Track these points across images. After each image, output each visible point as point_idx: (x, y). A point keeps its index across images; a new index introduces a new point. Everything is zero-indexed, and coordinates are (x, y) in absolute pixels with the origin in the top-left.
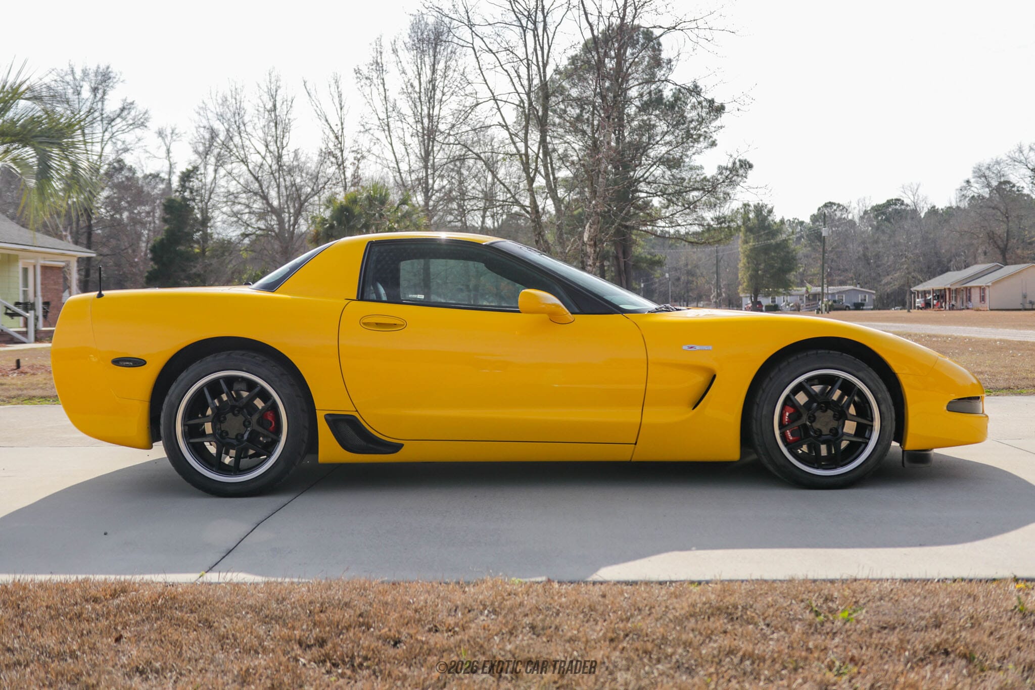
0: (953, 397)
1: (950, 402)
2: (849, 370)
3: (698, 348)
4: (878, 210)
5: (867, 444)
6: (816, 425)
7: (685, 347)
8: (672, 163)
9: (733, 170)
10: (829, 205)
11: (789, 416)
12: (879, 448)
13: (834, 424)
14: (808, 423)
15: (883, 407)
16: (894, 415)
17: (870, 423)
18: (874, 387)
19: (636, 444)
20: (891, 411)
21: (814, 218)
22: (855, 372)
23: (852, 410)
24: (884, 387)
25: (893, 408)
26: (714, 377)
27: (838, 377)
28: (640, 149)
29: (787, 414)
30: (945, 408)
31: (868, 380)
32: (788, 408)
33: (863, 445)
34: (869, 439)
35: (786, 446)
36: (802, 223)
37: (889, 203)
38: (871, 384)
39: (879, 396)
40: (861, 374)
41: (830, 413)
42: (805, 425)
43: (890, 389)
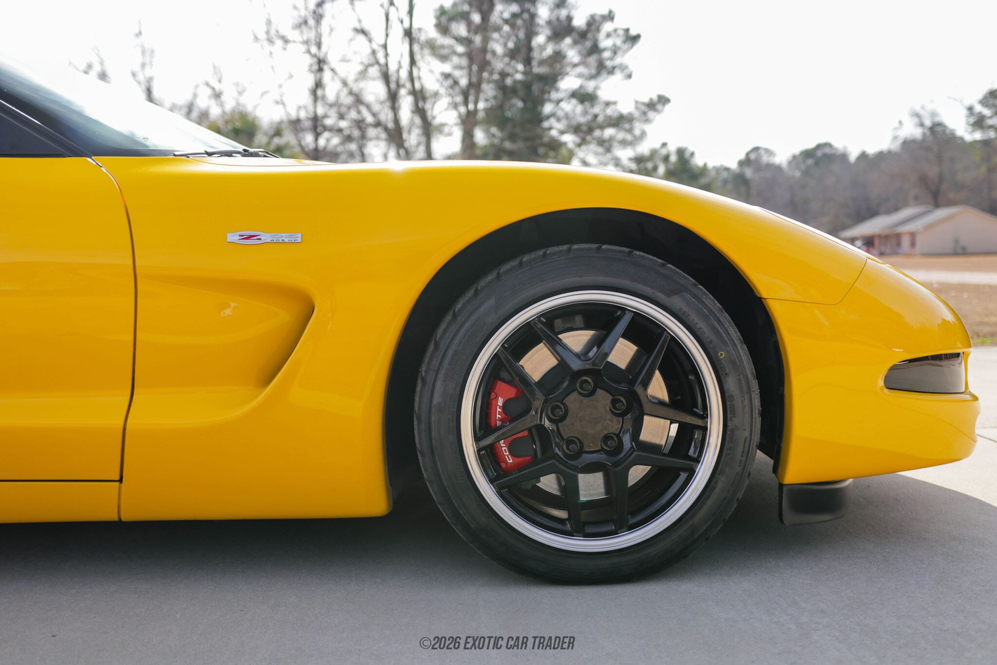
0: (900, 355)
1: (894, 368)
2: (648, 290)
3: (266, 237)
4: (808, 154)
5: (691, 473)
6: (569, 429)
7: (234, 237)
8: (584, 97)
9: (652, 106)
10: (756, 149)
11: (504, 407)
12: (721, 482)
13: (613, 425)
14: (547, 423)
15: (731, 383)
16: (757, 402)
17: (699, 422)
18: (708, 334)
19: (121, 480)
20: (750, 392)
21: (741, 163)
22: (661, 297)
23: (658, 388)
24: (734, 333)
25: (755, 385)
26: (310, 310)
27: (623, 309)
28: (550, 80)
29: (500, 402)
30: (881, 383)
31: (694, 317)
32: (501, 386)
33: (683, 476)
34: (697, 460)
35: (491, 481)
36: (727, 169)
37: (819, 146)
38: (701, 325)
39: (722, 355)
40: (677, 302)
41: (603, 398)
42: (540, 428)
43: (749, 339)
